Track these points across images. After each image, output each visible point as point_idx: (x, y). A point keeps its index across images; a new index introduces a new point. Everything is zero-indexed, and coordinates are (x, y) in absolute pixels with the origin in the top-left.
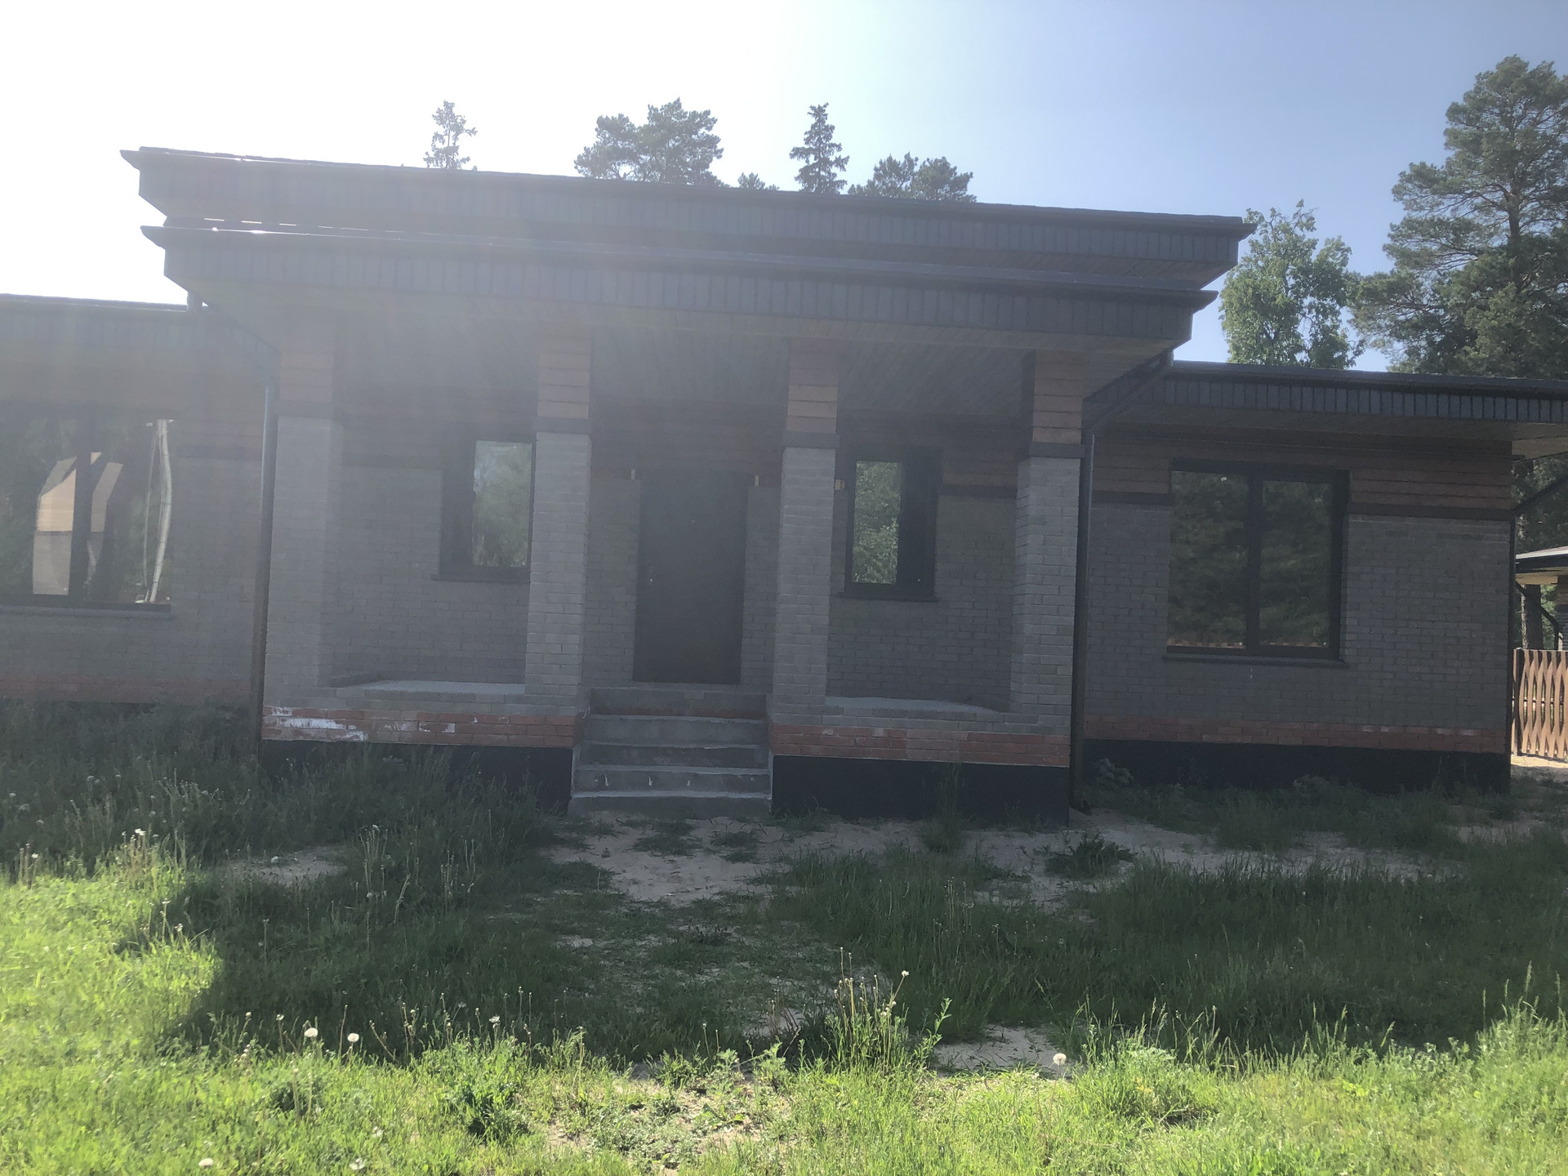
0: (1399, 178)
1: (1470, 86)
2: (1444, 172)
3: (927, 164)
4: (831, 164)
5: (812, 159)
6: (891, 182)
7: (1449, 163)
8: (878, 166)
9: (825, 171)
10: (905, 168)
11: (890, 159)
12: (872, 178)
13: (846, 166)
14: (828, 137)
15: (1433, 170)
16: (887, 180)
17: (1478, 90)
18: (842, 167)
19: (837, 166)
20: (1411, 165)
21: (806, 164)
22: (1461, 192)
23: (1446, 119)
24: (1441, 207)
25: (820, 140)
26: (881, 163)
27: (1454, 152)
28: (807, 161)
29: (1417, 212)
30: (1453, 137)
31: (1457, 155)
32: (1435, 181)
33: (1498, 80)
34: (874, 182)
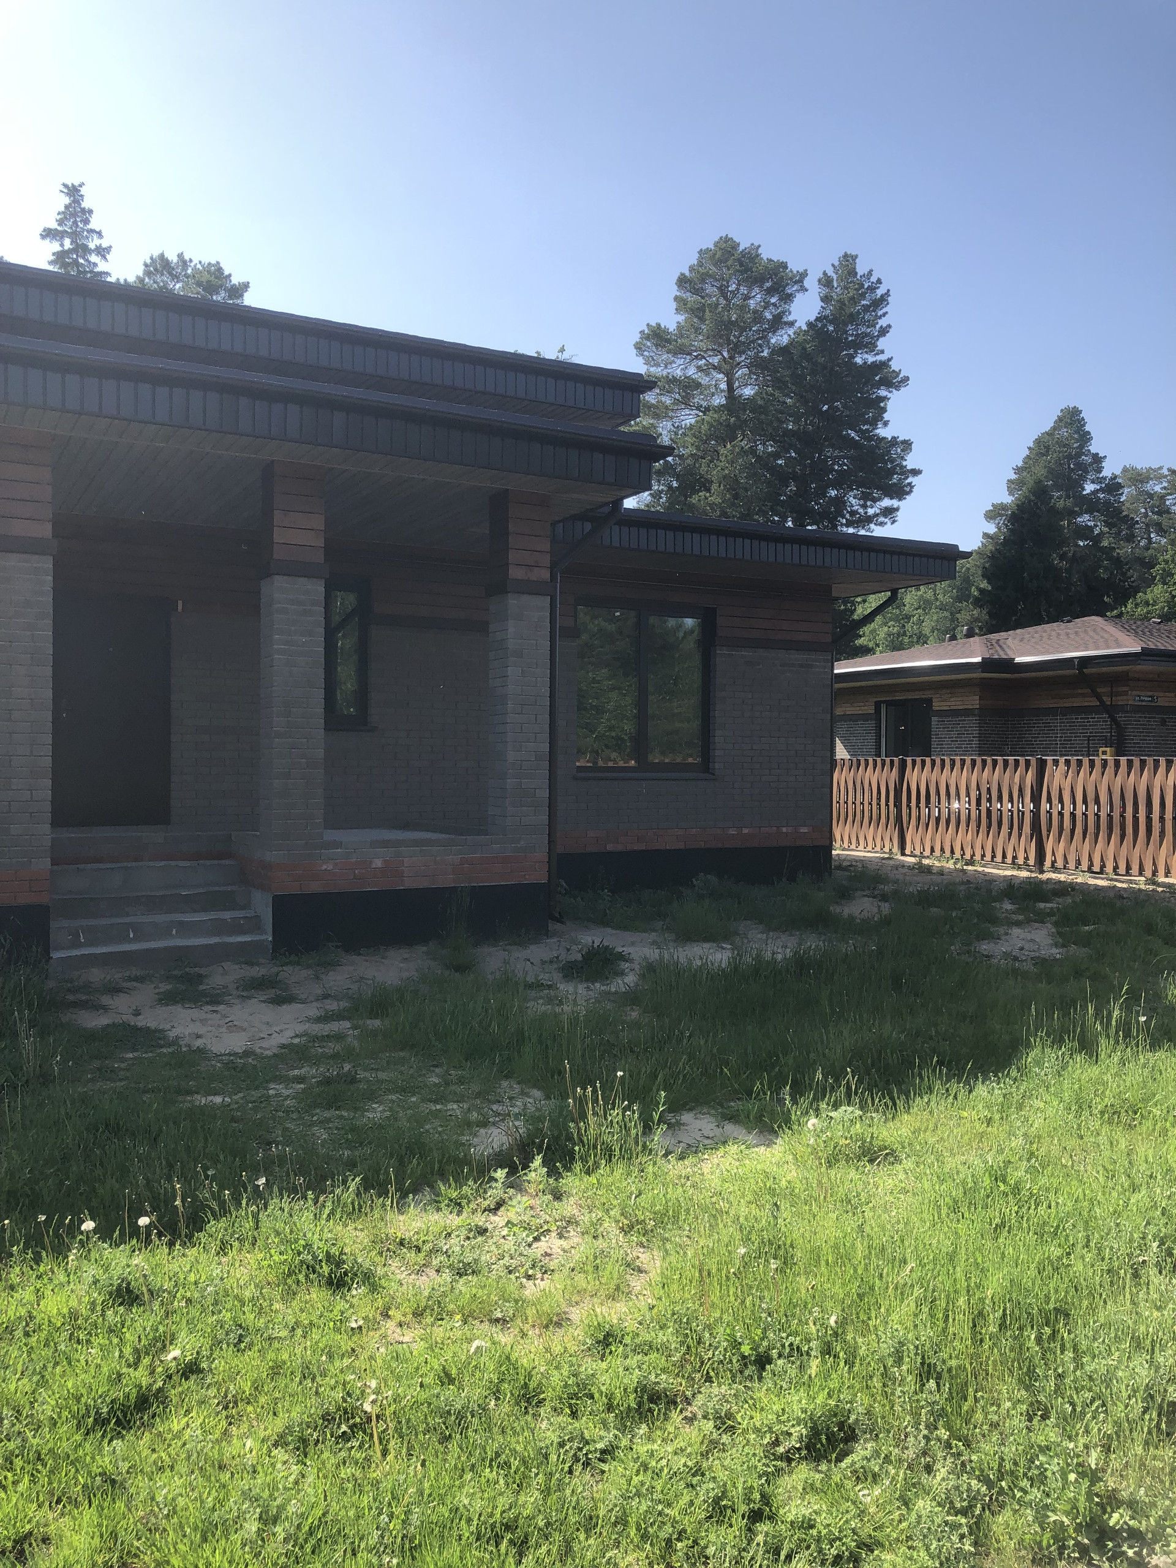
0: (639, 335)
1: (694, 260)
2: (675, 335)
3: (199, 266)
4: (90, 251)
5: (68, 244)
6: (163, 281)
7: (679, 327)
8: (148, 261)
9: (84, 258)
10: (177, 268)
11: (162, 256)
12: (141, 274)
13: (108, 256)
14: (86, 222)
15: (666, 331)
16: (158, 278)
17: (700, 264)
18: (104, 257)
19: (97, 255)
20: (648, 325)
21: (61, 249)
22: (689, 354)
23: (676, 287)
24: (674, 365)
25: (75, 222)
26: (151, 258)
27: (683, 317)
28: (62, 245)
29: (655, 368)
30: (681, 304)
31: (686, 320)
32: (668, 341)
33: (717, 256)
34: (144, 279)
